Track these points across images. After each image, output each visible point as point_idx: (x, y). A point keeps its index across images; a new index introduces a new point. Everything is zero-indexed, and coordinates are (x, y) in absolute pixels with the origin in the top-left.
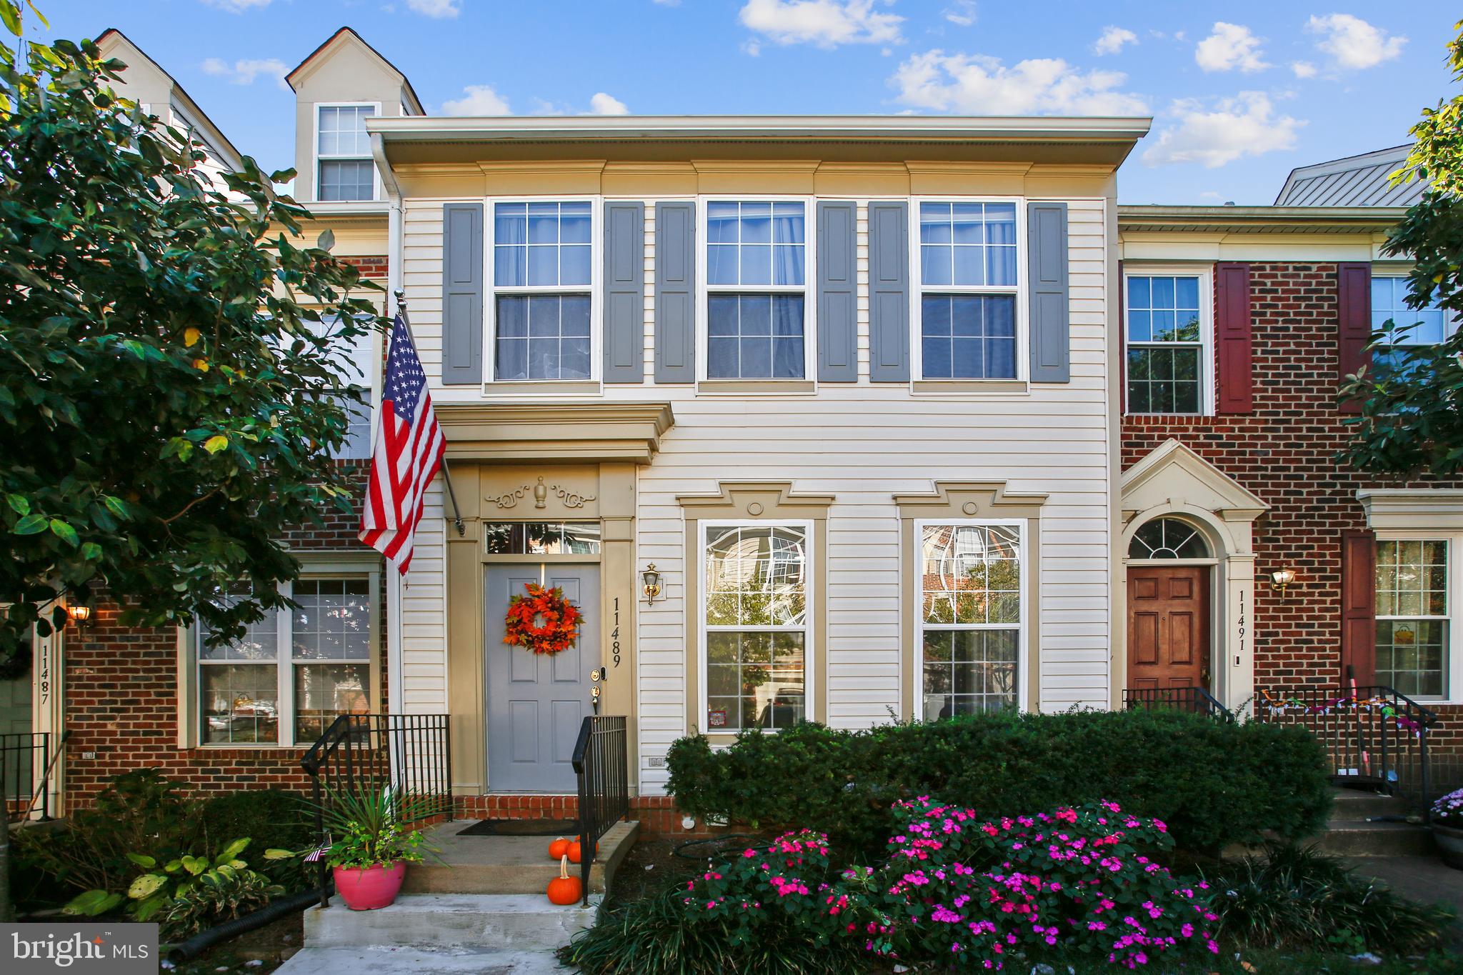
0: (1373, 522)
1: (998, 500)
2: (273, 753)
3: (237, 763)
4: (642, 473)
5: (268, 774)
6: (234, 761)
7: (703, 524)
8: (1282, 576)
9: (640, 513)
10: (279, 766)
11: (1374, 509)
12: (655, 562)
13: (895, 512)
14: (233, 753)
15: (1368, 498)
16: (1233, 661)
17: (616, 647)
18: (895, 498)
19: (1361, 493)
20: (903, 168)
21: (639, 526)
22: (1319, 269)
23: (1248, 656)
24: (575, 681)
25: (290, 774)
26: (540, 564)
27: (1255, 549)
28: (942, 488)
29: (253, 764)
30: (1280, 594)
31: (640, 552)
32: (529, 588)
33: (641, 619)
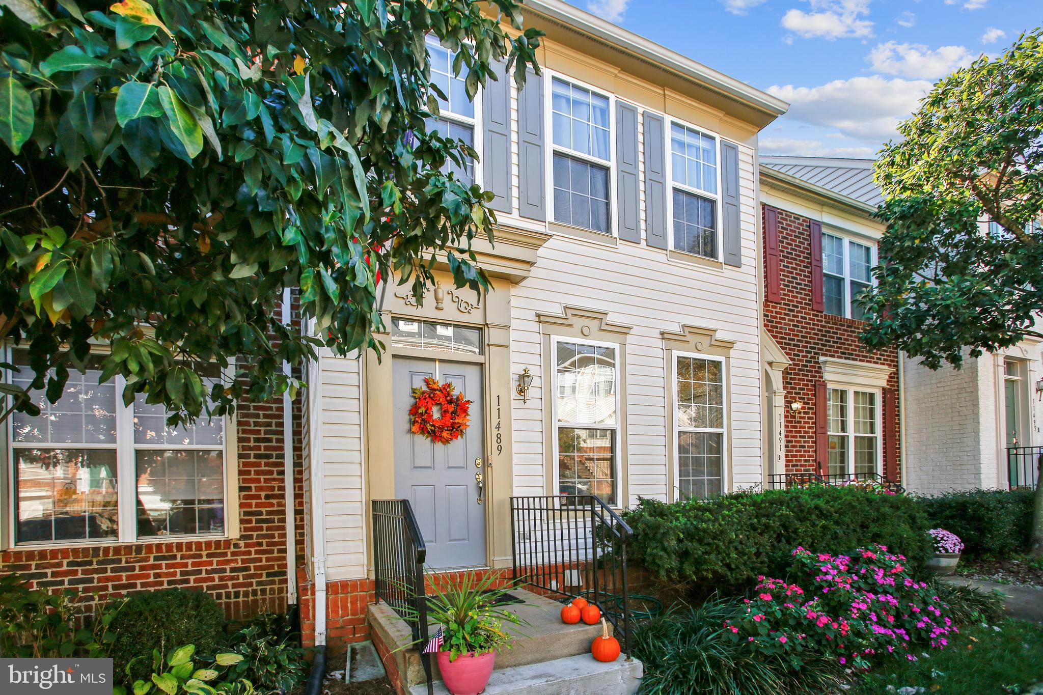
0: (827, 376)
1: (714, 343)
2: (117, 550)
3: (69, 565)
4: (514, 291)
5: (109, 574)
6: (65, 562)
7: (555, 339)
8: (795, 406)
9: (514, 324)
10: (123, 564)
11: (827, 369)
12: (529, 367)
13: (660, 343)
14: (65, 553)
15: (825, 362)
16: (778, 458)
17: (499, 437)
18: (662, 334)
19: (822, 359)
20: (661, 92)
21: (513, 335)
22: (804, 221)
23: (782, 453)
24: (463, 467)
25: (137, 572)
26: (434, 360)
27: (785, 388)
28: (687, 330)
29: (90, 563)
30: (794, 417)
31: (514, 357)
32: (427, 382)
33: (515, 414)
